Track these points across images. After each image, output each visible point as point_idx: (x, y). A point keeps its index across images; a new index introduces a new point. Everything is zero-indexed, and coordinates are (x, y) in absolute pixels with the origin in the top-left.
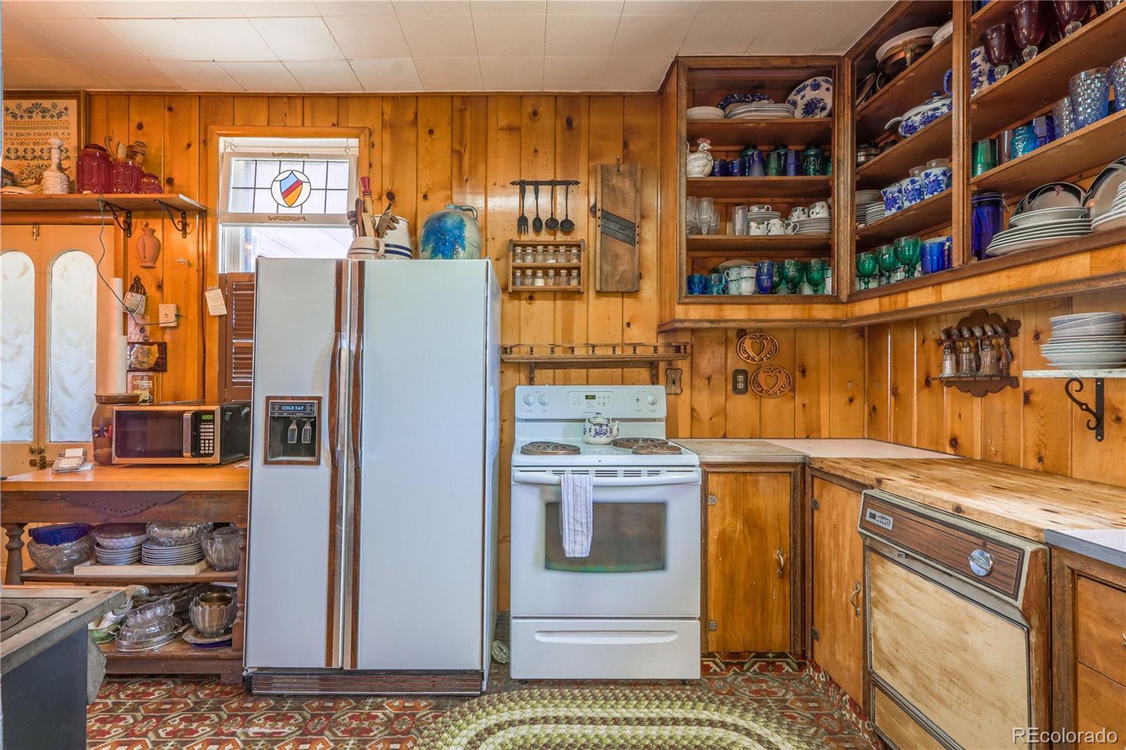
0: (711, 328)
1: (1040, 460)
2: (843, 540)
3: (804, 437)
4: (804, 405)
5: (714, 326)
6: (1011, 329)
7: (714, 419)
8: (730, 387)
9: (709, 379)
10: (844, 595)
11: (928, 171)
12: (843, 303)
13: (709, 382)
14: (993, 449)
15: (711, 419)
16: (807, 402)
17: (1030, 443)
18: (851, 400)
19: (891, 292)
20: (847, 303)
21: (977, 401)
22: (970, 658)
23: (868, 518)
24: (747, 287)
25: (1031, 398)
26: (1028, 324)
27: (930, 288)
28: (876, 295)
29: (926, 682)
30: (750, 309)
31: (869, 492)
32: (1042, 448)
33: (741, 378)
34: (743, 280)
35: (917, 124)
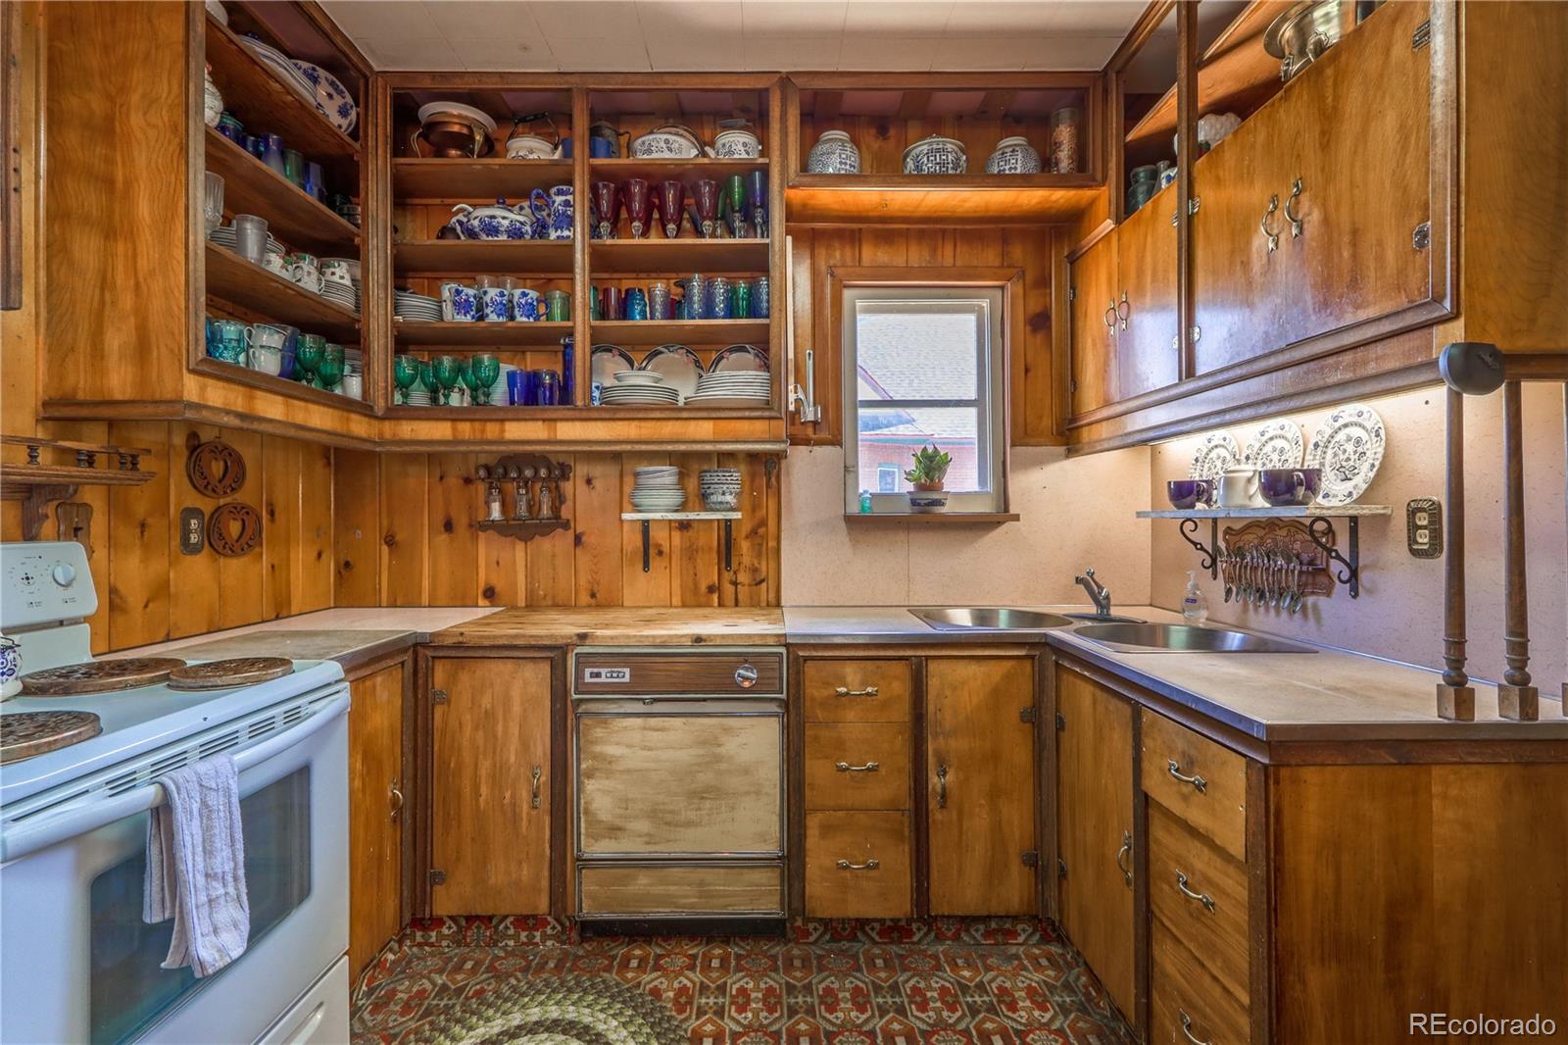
0: (242, 429)
1: (593, 595)
2: (506, 727)
3: (274, 617)
4: (273, 567)
5: (245, 425)
6: (565, 472)
7: (151, 605)
8: (176, 542)
9: (143, 526)
10: (508, 795)
11: (527, 291)
12: (377, 418)
13: (142, 532)
14: (541, 593)
15: (146, 606)
16: (276, 563)
17: (583, 582)
18: (319, 555)
19: (477, 416)
20: (382, 419)
21: (520, 546)
22: (724, 766)
23: (588, 679)
24: (269, 363)
25: (584, 539)
26: (581, 470)
27: (540, 423)
28: (449, 416)
29: (669, 817)
30: (287, 405)
31: (579, 650)
32: (595, 585)
33: (194, 524)
34: (267, 350)
35: (503, 229)
